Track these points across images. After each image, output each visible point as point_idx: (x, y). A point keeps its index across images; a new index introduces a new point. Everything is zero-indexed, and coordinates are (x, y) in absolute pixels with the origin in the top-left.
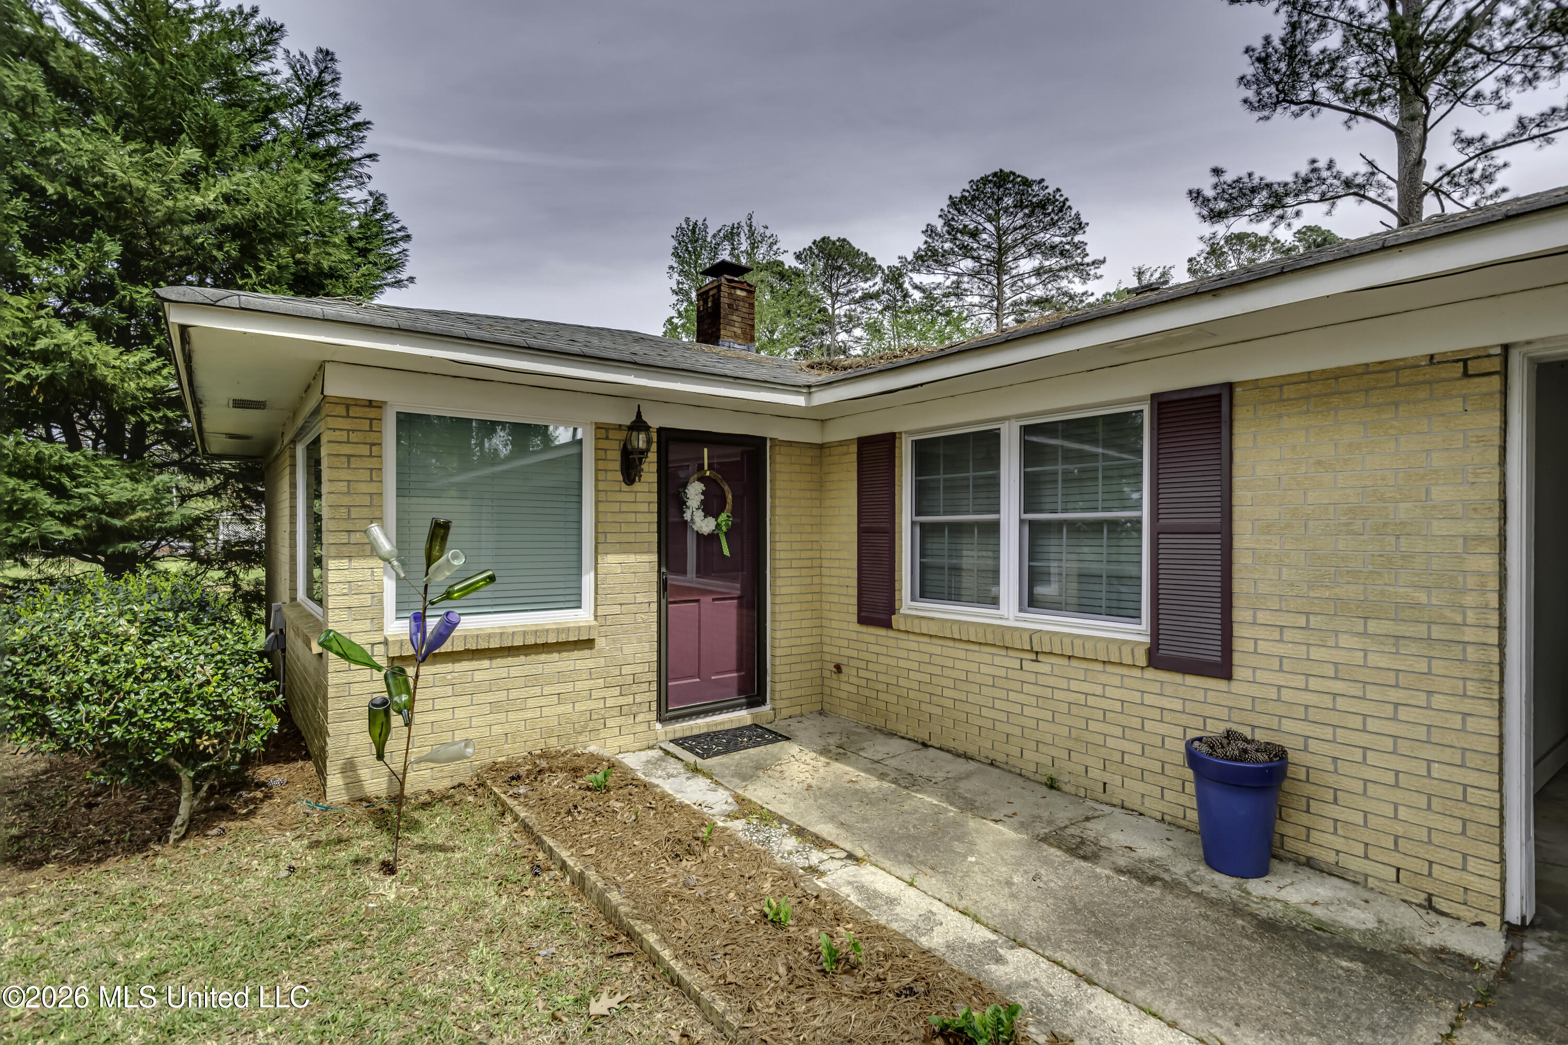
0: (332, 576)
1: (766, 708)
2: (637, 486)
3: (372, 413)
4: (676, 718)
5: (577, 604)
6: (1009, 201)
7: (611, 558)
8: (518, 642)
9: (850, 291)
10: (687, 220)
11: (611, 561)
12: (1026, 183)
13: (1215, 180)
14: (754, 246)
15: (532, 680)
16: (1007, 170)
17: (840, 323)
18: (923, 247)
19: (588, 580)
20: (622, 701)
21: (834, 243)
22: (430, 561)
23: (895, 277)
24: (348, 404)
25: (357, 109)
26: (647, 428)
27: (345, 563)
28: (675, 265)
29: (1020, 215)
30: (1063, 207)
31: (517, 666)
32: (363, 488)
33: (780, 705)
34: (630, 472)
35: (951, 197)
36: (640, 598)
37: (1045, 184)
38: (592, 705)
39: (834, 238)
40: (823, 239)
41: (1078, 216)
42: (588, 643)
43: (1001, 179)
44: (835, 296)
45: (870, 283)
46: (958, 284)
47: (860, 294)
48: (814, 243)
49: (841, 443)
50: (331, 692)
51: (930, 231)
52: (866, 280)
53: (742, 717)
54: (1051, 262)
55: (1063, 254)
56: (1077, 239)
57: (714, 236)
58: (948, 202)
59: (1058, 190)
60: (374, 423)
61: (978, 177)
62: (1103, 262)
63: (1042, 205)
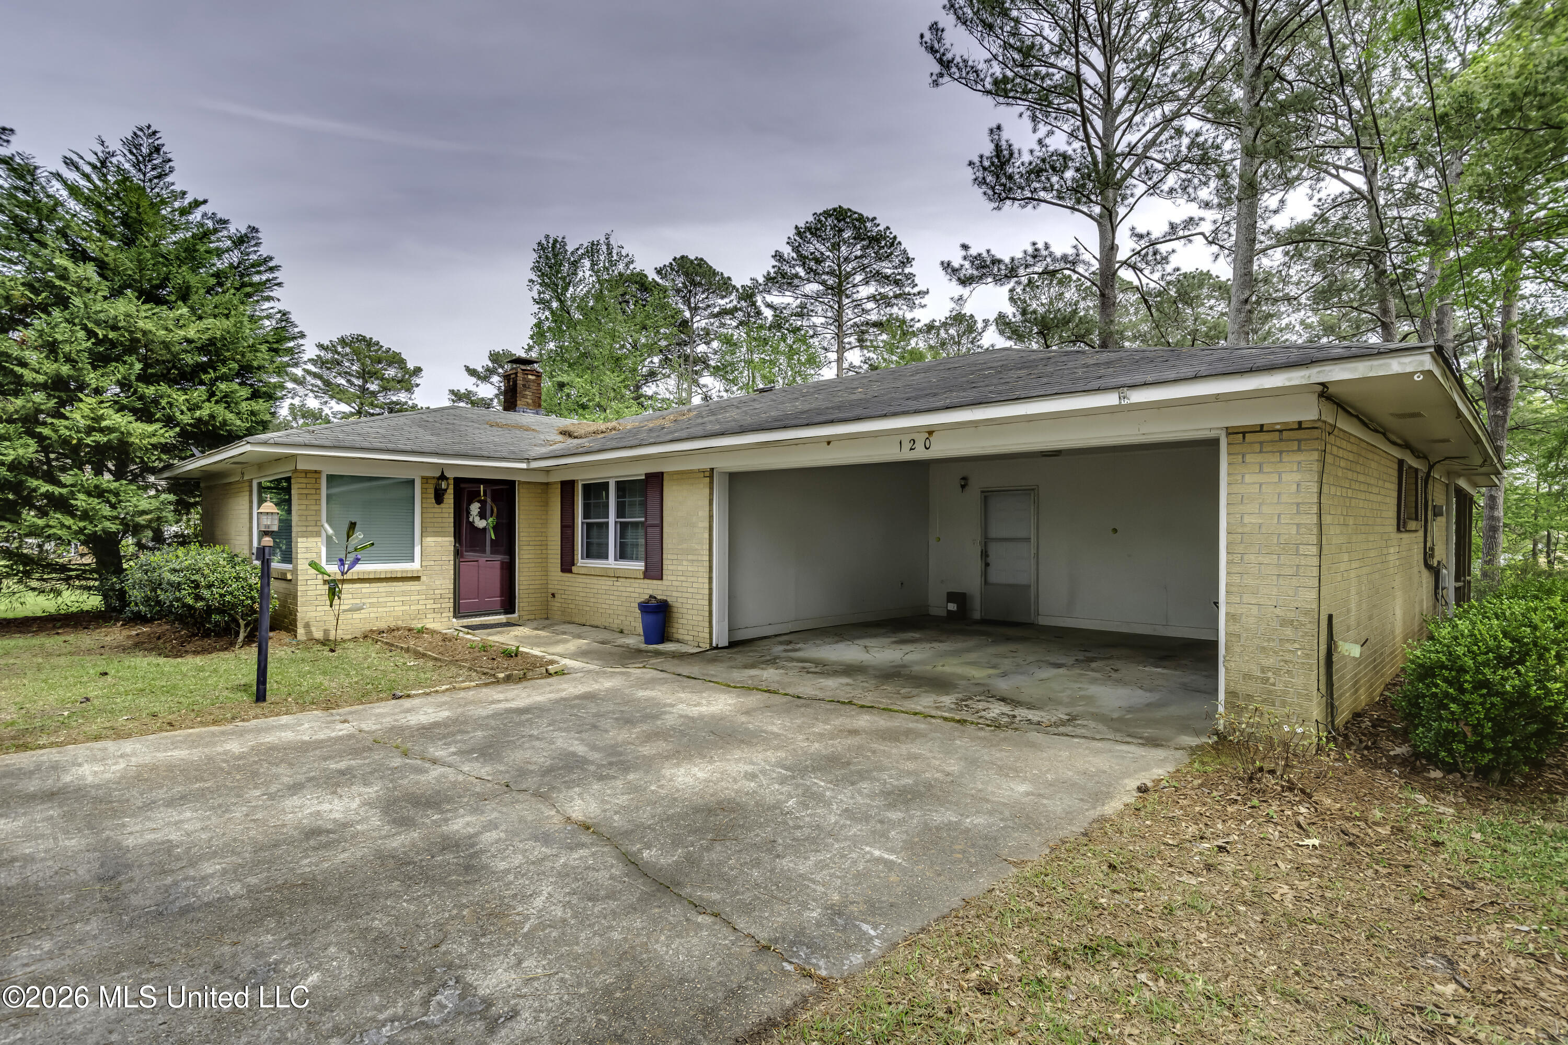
0: (299, 545)
1: (516, 615)
2: (442, 505)
3: (316, 476)
4: (464, 617)
5: (412, 560)
6: (847, 234)
7: (429, 539)
8: (383, 576)
9: (709, 306)
10: (547, 237)
11: (430, 540)
12: (861, 219)
13: (963, 253)
14: (613, 264)
15: (390, 594)
16: (845, 207)
17: (699, 335)
18: (772, 271)
19: (417, 549)
20: (435, 606)
21: (692, 262)
22: (348, 537)
23: (748, 295)
24: (306, 472)
25: (271, 259)
26: (447, 479)
27: (304, 539)
28: (535, 278)
29: (858, 247)
30: (894, 242)
31: (383, 587)
32: (313, 508)
33: (522, 613)
34: (439, 497)
35: (796, 227)
36: (444, 558)
37: (877, 222)
38: (420, 607)
39: (692, 257)
40: (682, 257)
41: (905, 251)
42: (418, 578)
43: (840, 214)
44: (694, 310)
45: (727, 300)
46: (803, 306)
47: (716, 310)
48: (674, 259)
49: (555, 483)
50: (299, 594)
51: (778, 256)
52: (723, 297)
53: (502, 618)
54: (886, 290)
55: (897, 283)
56: (907, 271)
57: (572, 253)
58: (794, 231)
59: (888, 228)
60: (317, 481)
61: (819, 211)
62: (927, 292)
63: (876, 240)
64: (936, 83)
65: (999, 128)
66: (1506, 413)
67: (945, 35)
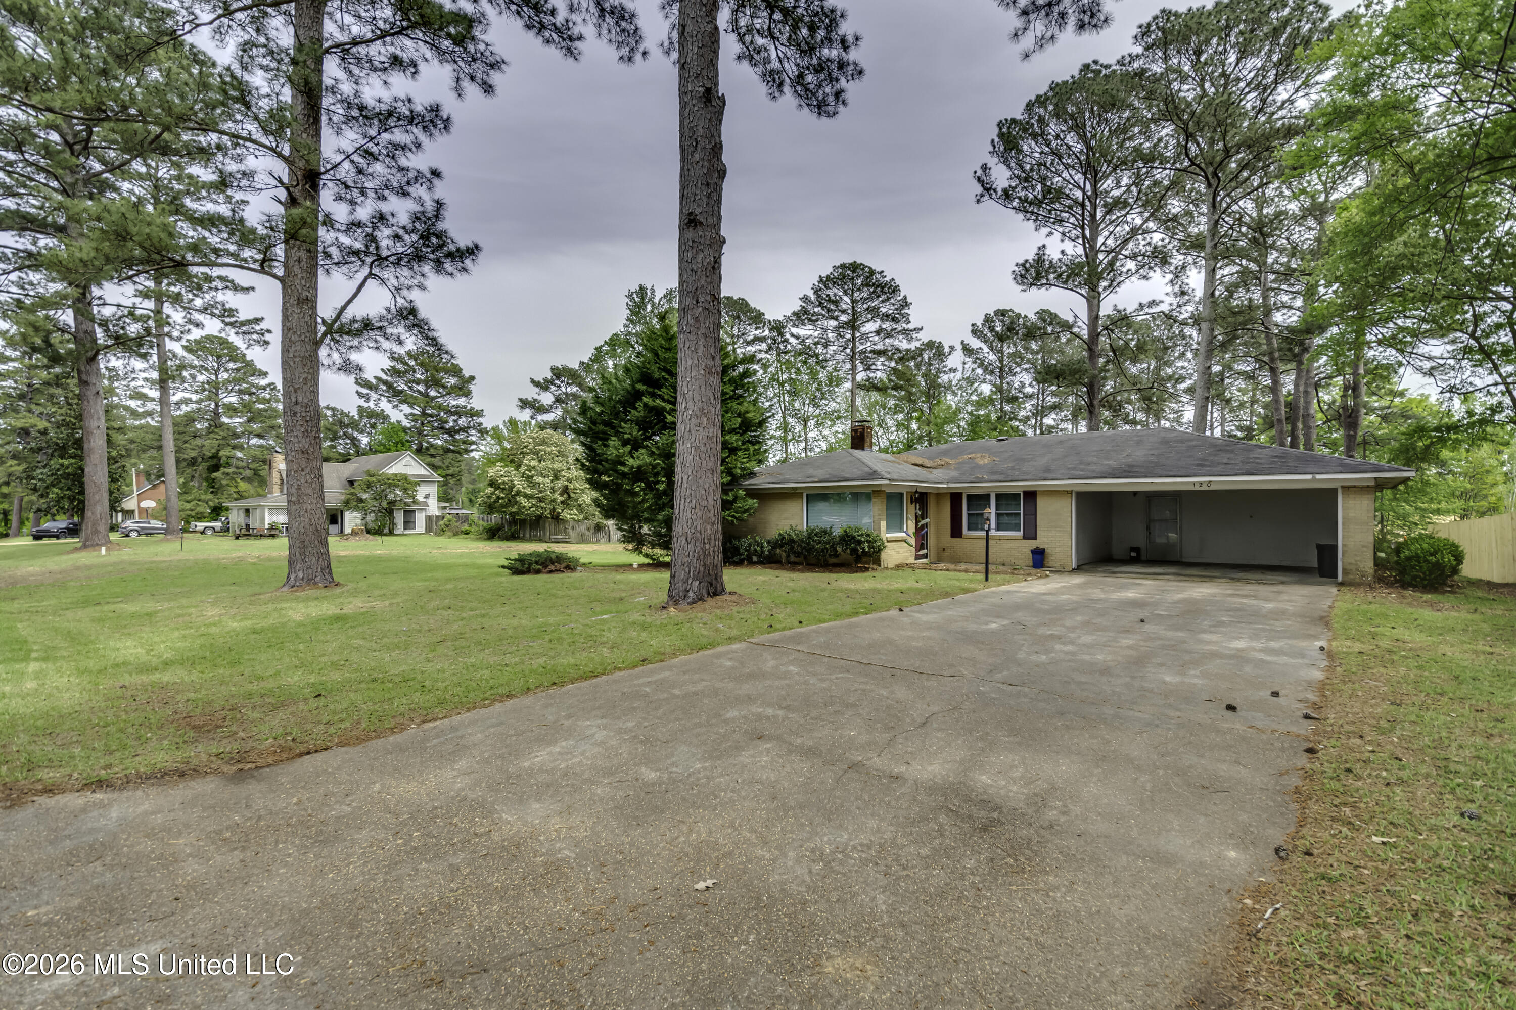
5: (903, 531)
6: (859, 282)
10: (640, 286)
12: (872, 272)
16: (859, 262)
18: (800, 309)
19: (905, 527)
20: (911, 554)
23: (778, 328)
30: (895, 290)
35: (819, 276)
37: (884, 274)
41: (905, 298)
43: (855, 267)
45: (760, 330)
46: (823, 336)
47: (751, 337)
49: (945, 493)
51: (805, 299)
52: (757, 328)
54: (887, 325)
55: (896, 321)
56: (904, 312)
58: (818, 280)
59: (893, 279)
61: (837, 264)
62: (922, 329)
63: (882, 286)
64: (978, 201)
65: (1044, 246)
66: (1356, 433)
67: (992, 171)
